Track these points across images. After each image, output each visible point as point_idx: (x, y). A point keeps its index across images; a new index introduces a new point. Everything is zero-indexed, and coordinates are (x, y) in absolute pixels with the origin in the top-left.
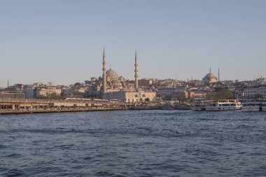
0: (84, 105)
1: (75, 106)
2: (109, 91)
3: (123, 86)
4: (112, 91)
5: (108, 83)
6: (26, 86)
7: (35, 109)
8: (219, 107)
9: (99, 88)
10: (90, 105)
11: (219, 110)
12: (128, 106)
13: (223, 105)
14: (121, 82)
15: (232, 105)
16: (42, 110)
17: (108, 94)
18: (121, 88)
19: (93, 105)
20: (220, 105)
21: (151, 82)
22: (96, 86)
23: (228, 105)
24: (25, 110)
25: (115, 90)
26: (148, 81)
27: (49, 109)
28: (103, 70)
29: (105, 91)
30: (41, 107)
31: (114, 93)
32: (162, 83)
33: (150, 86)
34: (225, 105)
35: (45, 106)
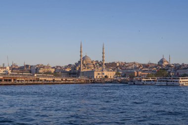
0: (60, 79)
1: (54, 80)
2: (84, 70)
3: (94, 67)
4: (86, 70)
5: (84, 65)
6: (31, 66)
7: (26, 82)
8: (143, 82)
9: (77, 69)
10: (64, 80)
11: (143, 84)
12: (91, 81)
13: (147, 81)
14: (93, 65)
15: (153, 81)
16: (31, 82)
17: (83, 72)
18: (93, 68)
19: (66, 80)
20: (144, 81)
21: (118, 65)
22: (76, 67)
23: (151, 81)
24: (20, 82)
25: (88, 70)
26: (116, 64)
27: (36, 82)
28: (81, 56)
29: (82, 71)
30: (31, 80)
31: (87, 72)
32: (126, 65)
33: (117, 67)
34: (148, 81)
35: (34, 80)
